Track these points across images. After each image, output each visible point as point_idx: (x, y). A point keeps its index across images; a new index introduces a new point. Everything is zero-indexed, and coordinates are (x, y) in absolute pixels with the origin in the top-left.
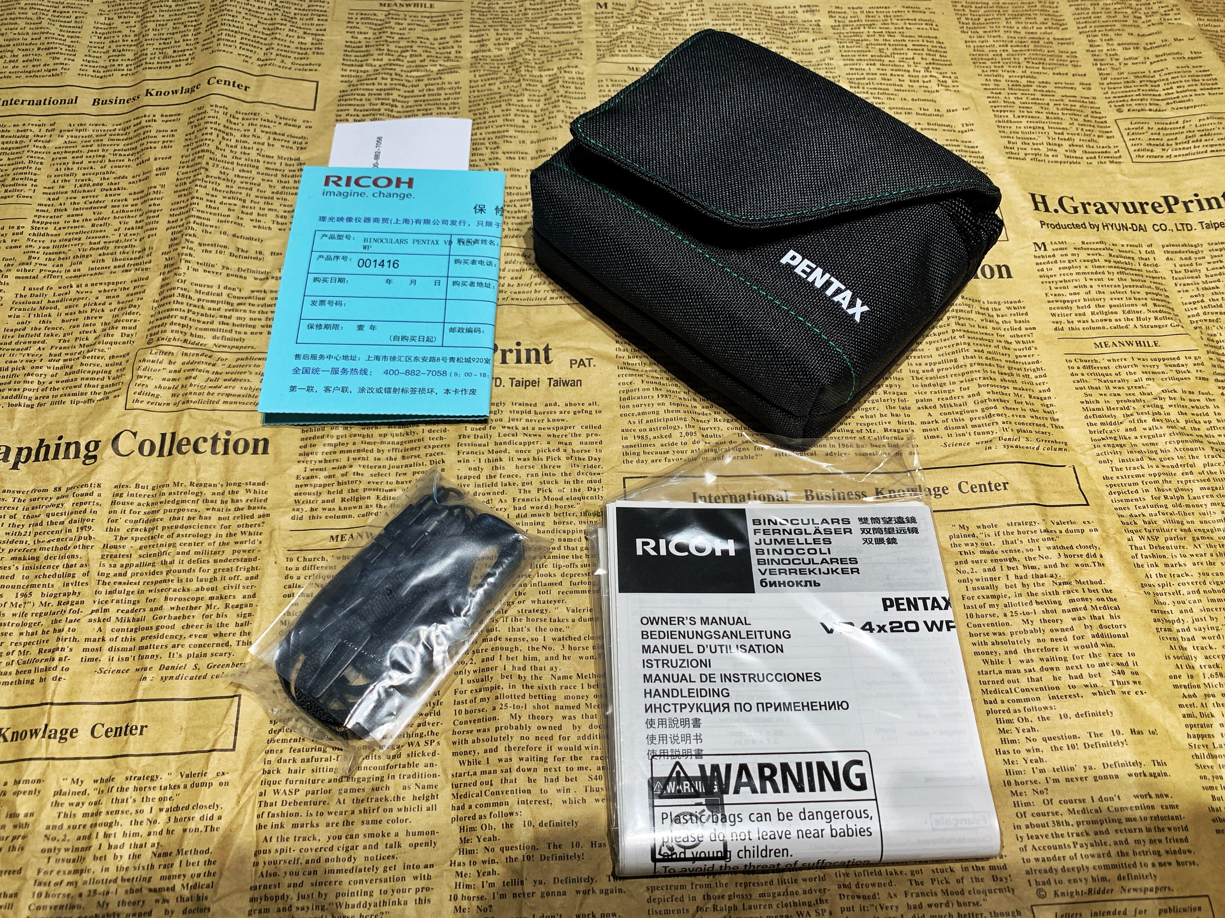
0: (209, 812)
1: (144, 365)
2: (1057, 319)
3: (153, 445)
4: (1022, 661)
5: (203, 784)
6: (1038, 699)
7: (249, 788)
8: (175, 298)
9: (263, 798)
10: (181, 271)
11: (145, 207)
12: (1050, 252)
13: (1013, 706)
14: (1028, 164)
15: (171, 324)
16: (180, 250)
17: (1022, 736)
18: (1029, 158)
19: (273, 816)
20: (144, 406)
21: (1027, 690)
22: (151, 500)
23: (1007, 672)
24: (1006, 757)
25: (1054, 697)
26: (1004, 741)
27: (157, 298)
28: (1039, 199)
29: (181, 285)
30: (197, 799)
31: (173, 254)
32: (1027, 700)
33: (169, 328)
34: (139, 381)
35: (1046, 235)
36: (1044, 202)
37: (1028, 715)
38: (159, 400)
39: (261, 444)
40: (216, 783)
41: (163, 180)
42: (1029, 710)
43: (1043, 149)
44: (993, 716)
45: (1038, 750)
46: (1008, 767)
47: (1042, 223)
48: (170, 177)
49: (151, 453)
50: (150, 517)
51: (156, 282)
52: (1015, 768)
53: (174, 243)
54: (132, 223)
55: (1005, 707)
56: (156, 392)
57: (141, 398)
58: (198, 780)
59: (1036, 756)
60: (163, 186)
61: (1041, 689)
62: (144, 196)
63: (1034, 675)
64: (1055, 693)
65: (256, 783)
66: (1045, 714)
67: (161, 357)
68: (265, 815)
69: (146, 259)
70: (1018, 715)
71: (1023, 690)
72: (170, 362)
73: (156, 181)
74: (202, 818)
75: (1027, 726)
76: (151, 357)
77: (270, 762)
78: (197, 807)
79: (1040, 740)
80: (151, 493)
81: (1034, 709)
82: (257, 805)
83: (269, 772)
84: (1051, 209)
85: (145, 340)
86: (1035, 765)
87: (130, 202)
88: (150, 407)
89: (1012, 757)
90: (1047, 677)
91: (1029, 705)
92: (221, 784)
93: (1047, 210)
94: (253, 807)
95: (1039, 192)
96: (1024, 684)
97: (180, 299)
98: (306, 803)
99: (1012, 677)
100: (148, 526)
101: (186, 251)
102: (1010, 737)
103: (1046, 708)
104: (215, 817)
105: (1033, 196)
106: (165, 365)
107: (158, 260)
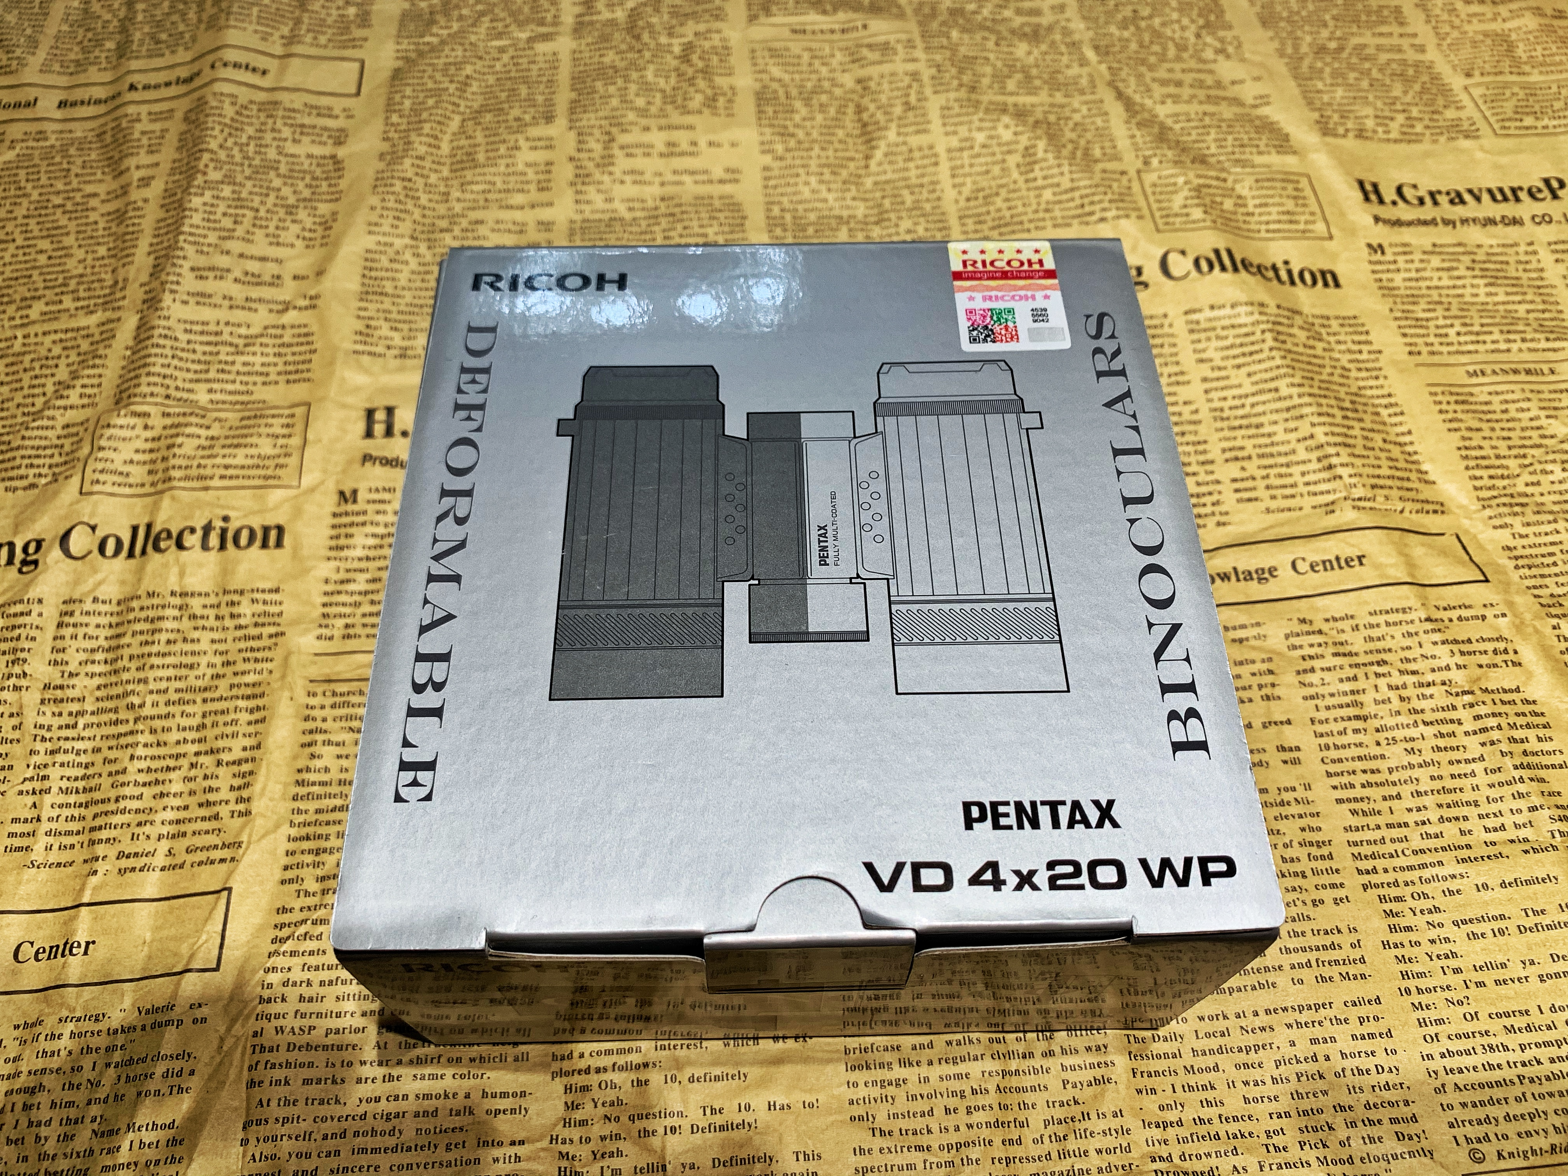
0: (177, 1065)
1: (108, 432)
2: (1408, 340)
3: (119, 542)
4: (1410, 810)
5: (168, 1023)
6: (1440, 863)
7: (238, 1026)
8: (155, 340)
9: (257, 1041)
10: (164, 304)
11: (122, 229)
12: (1389, 257)
13: (1402, 877)
14: (1350, 143)
15: (148, 374)
16: (163, 277)
17: (1419, 921)
18: (1351, 135)
19: (273, 1066)
20: (108, 488)
21: (1422, 851)
22: (114, 620)
23: (1389, 826)
24: (1399, 952)
25: (1464, 860)
26: (1393, 929)
27: (131, 343)
28: (1369, 188)
29: (163, 323)
30: (159, 1046)
31: (155, 284)
32: (1423, 866)
33: (144, 380)
34: (100, 455)
35: (1381, 234)
36: (1377, 191)
37: (1427, 888)
38: (131, 480)
39: (273, 534)
40: (188, 1021)
41: (147, 193)
42: (1428, 881)
43: (1370, 123)
44: (1373, 893)
45: (1447, 940)
46: (1403, 967)
47: (1377, 219)
48: (157, 187)
49: (117, 553)
50: (113, 643)
51: (131, 322)
52: (1416, 968)
53: (157, 270)
54: (102, 251)
55: (1390, 877)
56: (126, 469)
57: (102, 477)
58: (162, 1018)
59: (1445, 948)
60: (146, 201)
61: (1444, 849)
62: (120, 216)
63: (1431, 829)
64: (1465, 853)
65: (248, 1017)
66: (1454, 885)
67: (132, 421)
68: (261, 1066)
69: (118, 295)
70: (1410, 889)
71: (1415, 852)
72: (146, 427)
73: (136, 195)
74: (166, 1075)
75: (1426, 904)
76: (120, 421)
77: (270, 986)
78: (157, 1057)
79: (1448, 924)
80: (116, 609)
81: (1435, 878)
82: (249, 1051)
83: (269, 1001)
84: (1387, 199)
85: (112, 400)
86: (1444, 962)
87: (101, 225)
88: (116, 490)
89: (1408, 952)
90: (1451, 832)
91: (1427, 873)
92: (195, 1021)
93: (1381, 201)
94: (243, 1054)
95: (1369, 177)
96: (1416, 843)
97: (162, 342)
98: (325, 1048)
99: (1396, 833)
100: (110, 656)
101: (172, 278)
102: (1403, 922)
103: (1453, 877)
104: (186, 1072)
105: (1361, 184)
106: (139, 430)
107: (135, 294)
